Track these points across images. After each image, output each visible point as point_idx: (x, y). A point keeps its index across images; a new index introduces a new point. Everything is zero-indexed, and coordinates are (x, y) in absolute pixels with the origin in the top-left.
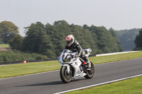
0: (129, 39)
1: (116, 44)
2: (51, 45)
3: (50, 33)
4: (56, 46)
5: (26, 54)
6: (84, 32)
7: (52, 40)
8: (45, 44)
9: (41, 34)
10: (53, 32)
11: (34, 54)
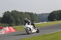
0: (41, 18)
1: (38, 19)
2: (14, 20)
3: (13, 15)
4: (15, 21)
5: (4, 24)
6: (26, 15)
7: (14, 18)
8: (11, 20)
9: (9, 16)
10: (14, 15)
11: (7, 24)
